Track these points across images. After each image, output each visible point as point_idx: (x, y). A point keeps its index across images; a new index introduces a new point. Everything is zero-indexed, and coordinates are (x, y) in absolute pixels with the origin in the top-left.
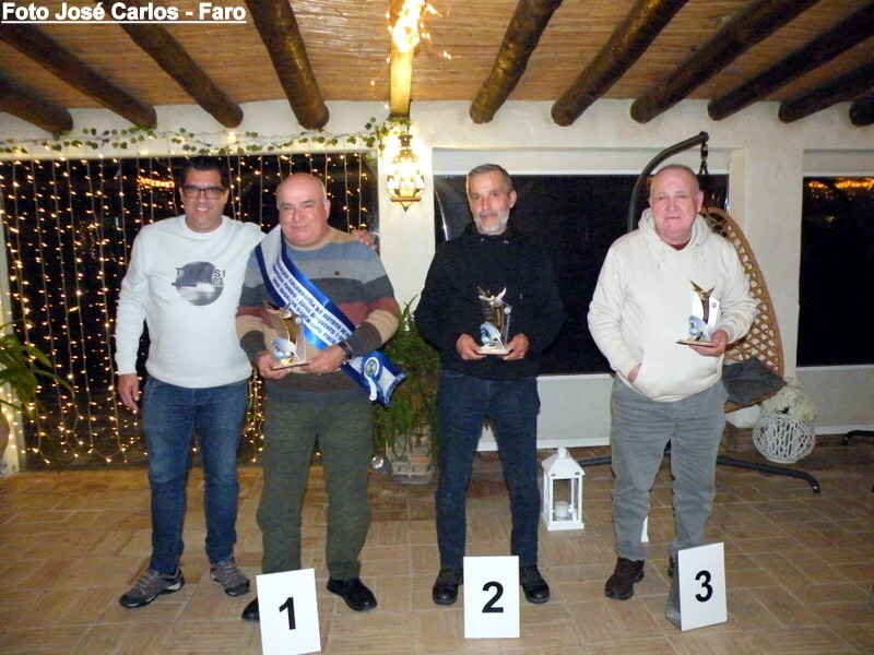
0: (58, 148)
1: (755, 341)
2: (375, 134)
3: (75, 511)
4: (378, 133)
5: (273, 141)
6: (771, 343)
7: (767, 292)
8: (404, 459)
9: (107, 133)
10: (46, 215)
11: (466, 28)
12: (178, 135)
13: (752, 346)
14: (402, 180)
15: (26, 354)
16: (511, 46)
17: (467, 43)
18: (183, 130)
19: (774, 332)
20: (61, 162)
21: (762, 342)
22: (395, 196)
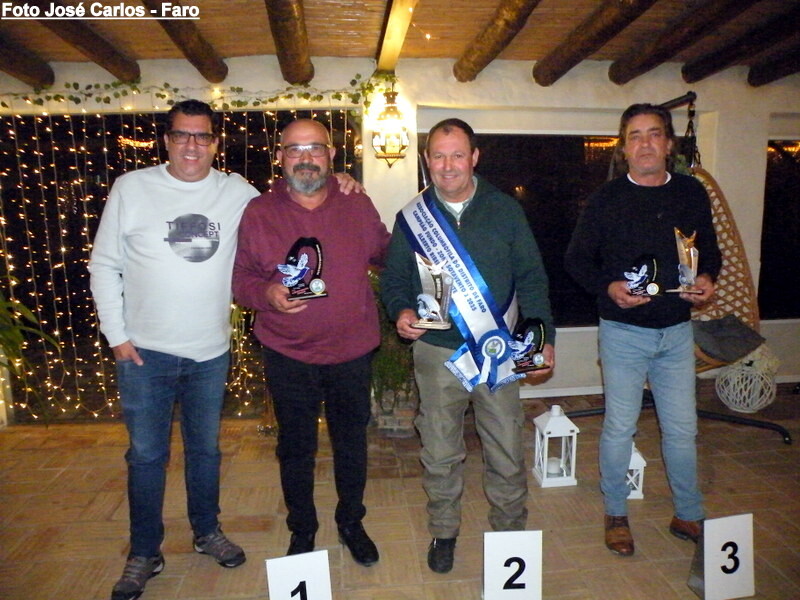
0: (40, 102)
1: (730, 298)
2: (361, 91)
3: (63, 470)
4: (363, 89)
5: (258, 96)
7: (743, 250)
8: (391, 413)
9: (89, 87)
10: (29, 171)
12: (162, 90)
13: (727, 303)
14: (387, 137)
15: (11, 310)
19: (749, 288)
20: (42, 117)
21: (737, 299)
22: (381, 153)
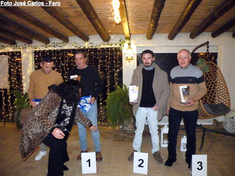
0: (46, 47)
1: (223, 98)
2: (122, 43)
4: (122, 42)
5: (96, 45)
6: (227, 99)
7: (226, 85)
9: (57, 43)
11: (141, 16)
13: (222, 100)
14: (128, 55)
16: (152, 20)
17: (142, 19)
18: (75, 43)
19: (228, 96)
20: (47, 51)
21: (225, 98)
22: (127, 59)
